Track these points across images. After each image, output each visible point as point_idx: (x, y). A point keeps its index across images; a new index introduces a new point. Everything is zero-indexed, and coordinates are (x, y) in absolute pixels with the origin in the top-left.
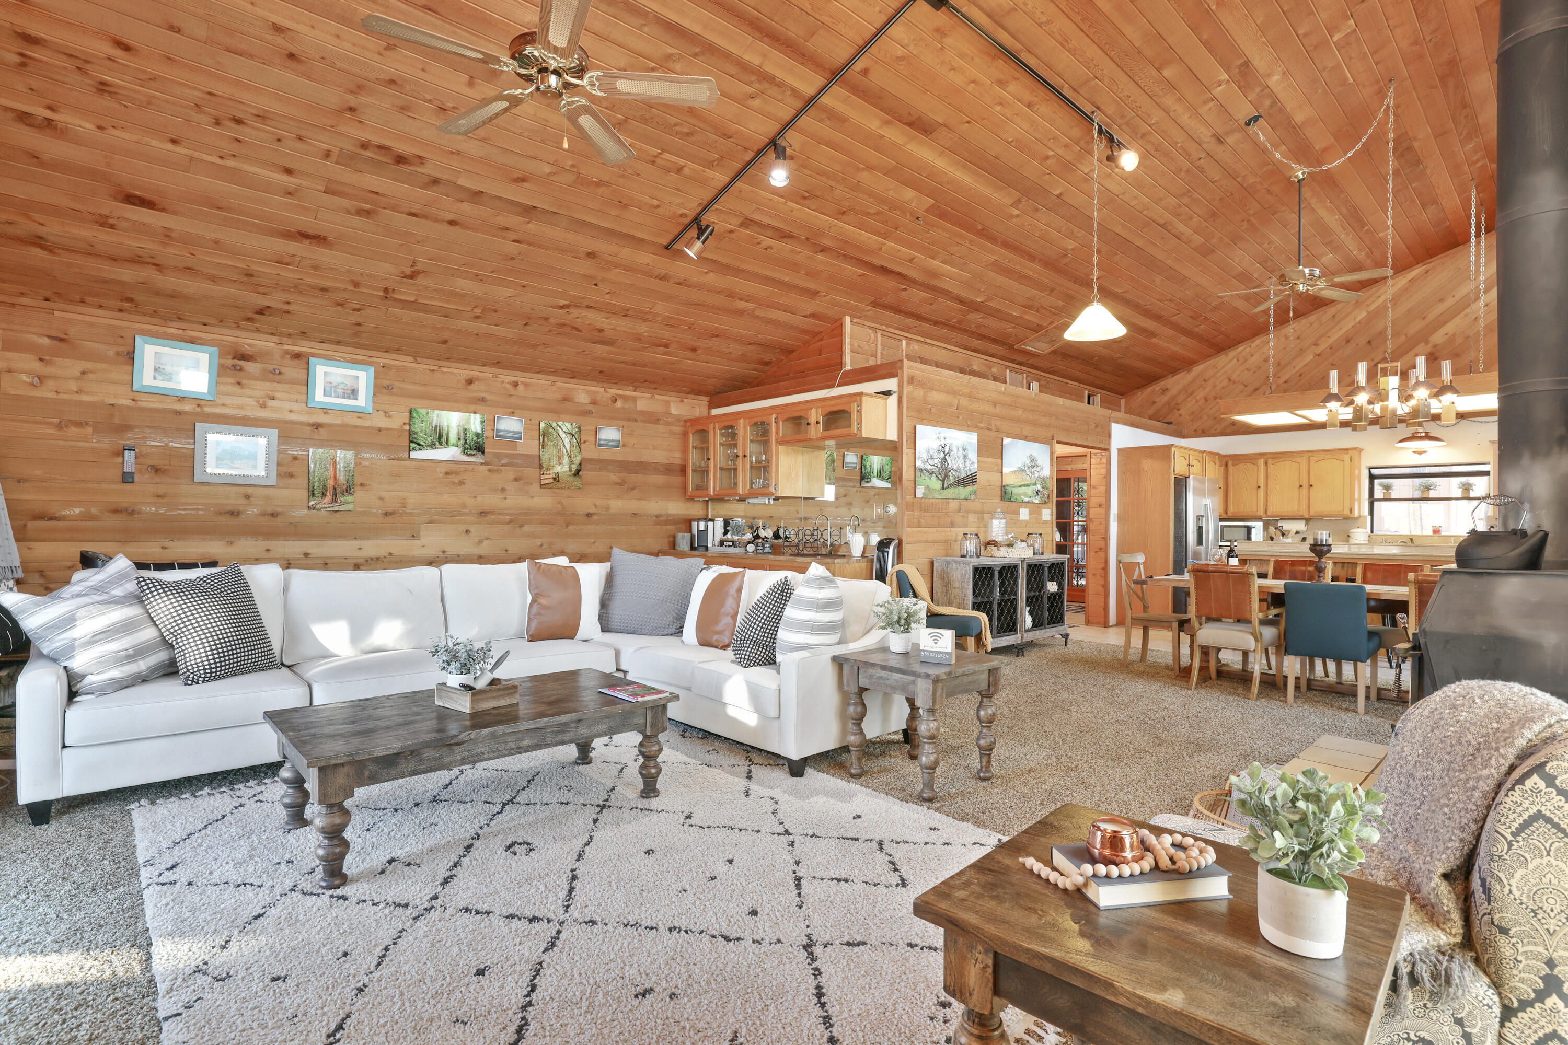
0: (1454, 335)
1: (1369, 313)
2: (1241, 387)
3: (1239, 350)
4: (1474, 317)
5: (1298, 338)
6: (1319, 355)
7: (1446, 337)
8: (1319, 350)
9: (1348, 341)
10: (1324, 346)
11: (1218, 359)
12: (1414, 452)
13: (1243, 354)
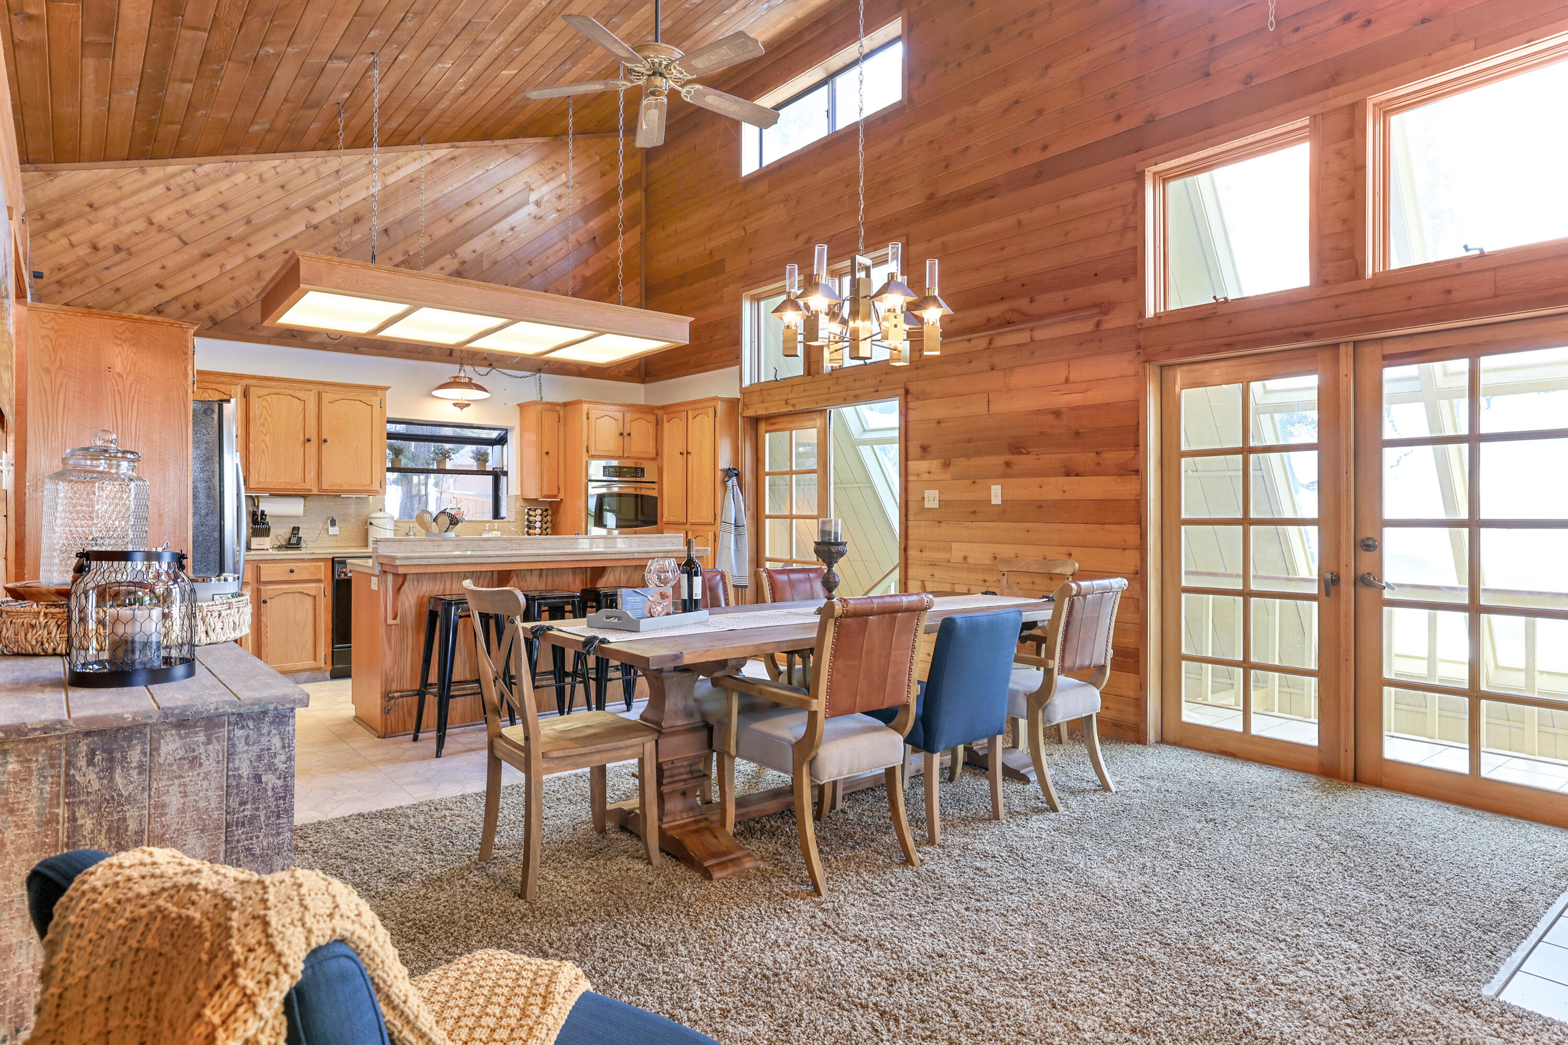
0: (482, 254)
1: (385, 187)
2: (176, 242)
3: (171, 169)
4: (501, 239)
5: (282, 187)
6: (315, 227)
7: (474, 255)
8: (316, 219)
9: (357, 220)
10: (321, 215)
11: (123, 171)
12: (455, 405)
13: (180, 180)
